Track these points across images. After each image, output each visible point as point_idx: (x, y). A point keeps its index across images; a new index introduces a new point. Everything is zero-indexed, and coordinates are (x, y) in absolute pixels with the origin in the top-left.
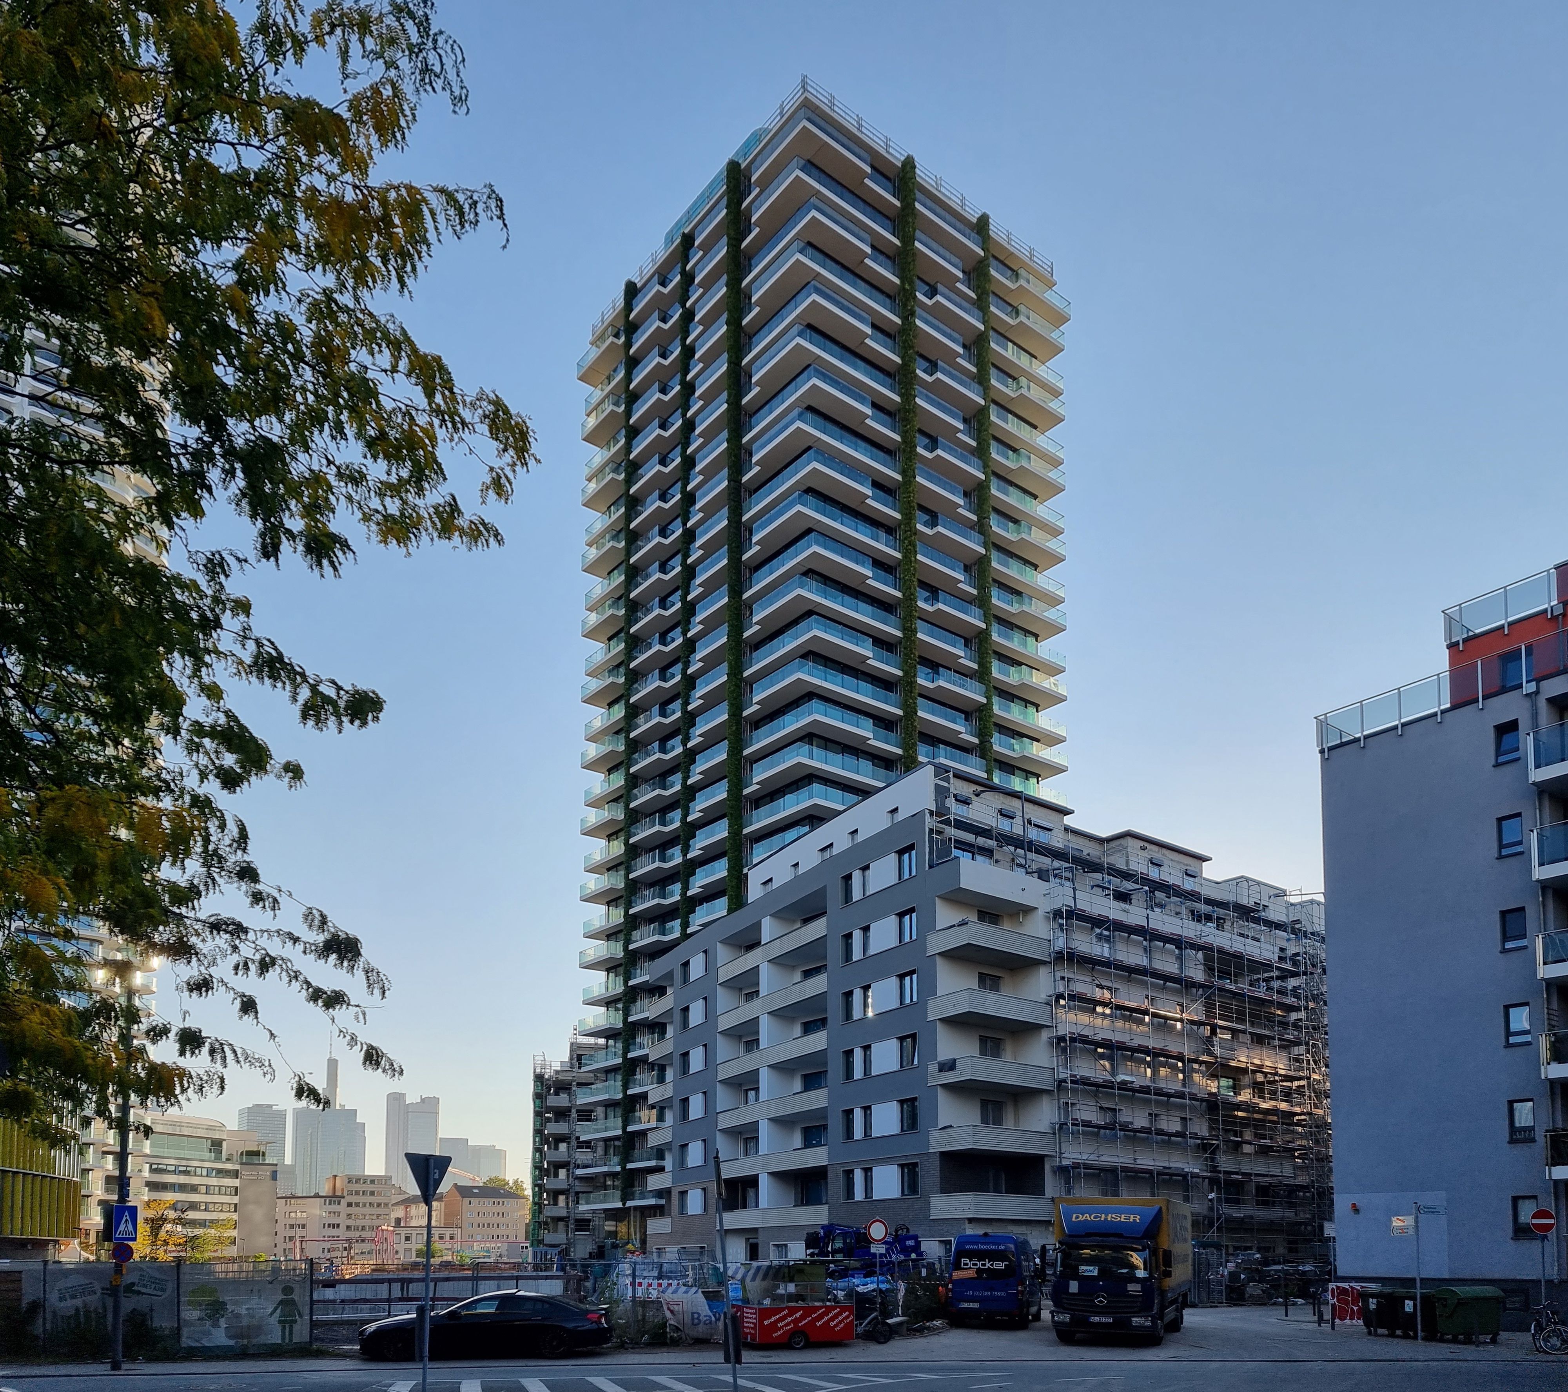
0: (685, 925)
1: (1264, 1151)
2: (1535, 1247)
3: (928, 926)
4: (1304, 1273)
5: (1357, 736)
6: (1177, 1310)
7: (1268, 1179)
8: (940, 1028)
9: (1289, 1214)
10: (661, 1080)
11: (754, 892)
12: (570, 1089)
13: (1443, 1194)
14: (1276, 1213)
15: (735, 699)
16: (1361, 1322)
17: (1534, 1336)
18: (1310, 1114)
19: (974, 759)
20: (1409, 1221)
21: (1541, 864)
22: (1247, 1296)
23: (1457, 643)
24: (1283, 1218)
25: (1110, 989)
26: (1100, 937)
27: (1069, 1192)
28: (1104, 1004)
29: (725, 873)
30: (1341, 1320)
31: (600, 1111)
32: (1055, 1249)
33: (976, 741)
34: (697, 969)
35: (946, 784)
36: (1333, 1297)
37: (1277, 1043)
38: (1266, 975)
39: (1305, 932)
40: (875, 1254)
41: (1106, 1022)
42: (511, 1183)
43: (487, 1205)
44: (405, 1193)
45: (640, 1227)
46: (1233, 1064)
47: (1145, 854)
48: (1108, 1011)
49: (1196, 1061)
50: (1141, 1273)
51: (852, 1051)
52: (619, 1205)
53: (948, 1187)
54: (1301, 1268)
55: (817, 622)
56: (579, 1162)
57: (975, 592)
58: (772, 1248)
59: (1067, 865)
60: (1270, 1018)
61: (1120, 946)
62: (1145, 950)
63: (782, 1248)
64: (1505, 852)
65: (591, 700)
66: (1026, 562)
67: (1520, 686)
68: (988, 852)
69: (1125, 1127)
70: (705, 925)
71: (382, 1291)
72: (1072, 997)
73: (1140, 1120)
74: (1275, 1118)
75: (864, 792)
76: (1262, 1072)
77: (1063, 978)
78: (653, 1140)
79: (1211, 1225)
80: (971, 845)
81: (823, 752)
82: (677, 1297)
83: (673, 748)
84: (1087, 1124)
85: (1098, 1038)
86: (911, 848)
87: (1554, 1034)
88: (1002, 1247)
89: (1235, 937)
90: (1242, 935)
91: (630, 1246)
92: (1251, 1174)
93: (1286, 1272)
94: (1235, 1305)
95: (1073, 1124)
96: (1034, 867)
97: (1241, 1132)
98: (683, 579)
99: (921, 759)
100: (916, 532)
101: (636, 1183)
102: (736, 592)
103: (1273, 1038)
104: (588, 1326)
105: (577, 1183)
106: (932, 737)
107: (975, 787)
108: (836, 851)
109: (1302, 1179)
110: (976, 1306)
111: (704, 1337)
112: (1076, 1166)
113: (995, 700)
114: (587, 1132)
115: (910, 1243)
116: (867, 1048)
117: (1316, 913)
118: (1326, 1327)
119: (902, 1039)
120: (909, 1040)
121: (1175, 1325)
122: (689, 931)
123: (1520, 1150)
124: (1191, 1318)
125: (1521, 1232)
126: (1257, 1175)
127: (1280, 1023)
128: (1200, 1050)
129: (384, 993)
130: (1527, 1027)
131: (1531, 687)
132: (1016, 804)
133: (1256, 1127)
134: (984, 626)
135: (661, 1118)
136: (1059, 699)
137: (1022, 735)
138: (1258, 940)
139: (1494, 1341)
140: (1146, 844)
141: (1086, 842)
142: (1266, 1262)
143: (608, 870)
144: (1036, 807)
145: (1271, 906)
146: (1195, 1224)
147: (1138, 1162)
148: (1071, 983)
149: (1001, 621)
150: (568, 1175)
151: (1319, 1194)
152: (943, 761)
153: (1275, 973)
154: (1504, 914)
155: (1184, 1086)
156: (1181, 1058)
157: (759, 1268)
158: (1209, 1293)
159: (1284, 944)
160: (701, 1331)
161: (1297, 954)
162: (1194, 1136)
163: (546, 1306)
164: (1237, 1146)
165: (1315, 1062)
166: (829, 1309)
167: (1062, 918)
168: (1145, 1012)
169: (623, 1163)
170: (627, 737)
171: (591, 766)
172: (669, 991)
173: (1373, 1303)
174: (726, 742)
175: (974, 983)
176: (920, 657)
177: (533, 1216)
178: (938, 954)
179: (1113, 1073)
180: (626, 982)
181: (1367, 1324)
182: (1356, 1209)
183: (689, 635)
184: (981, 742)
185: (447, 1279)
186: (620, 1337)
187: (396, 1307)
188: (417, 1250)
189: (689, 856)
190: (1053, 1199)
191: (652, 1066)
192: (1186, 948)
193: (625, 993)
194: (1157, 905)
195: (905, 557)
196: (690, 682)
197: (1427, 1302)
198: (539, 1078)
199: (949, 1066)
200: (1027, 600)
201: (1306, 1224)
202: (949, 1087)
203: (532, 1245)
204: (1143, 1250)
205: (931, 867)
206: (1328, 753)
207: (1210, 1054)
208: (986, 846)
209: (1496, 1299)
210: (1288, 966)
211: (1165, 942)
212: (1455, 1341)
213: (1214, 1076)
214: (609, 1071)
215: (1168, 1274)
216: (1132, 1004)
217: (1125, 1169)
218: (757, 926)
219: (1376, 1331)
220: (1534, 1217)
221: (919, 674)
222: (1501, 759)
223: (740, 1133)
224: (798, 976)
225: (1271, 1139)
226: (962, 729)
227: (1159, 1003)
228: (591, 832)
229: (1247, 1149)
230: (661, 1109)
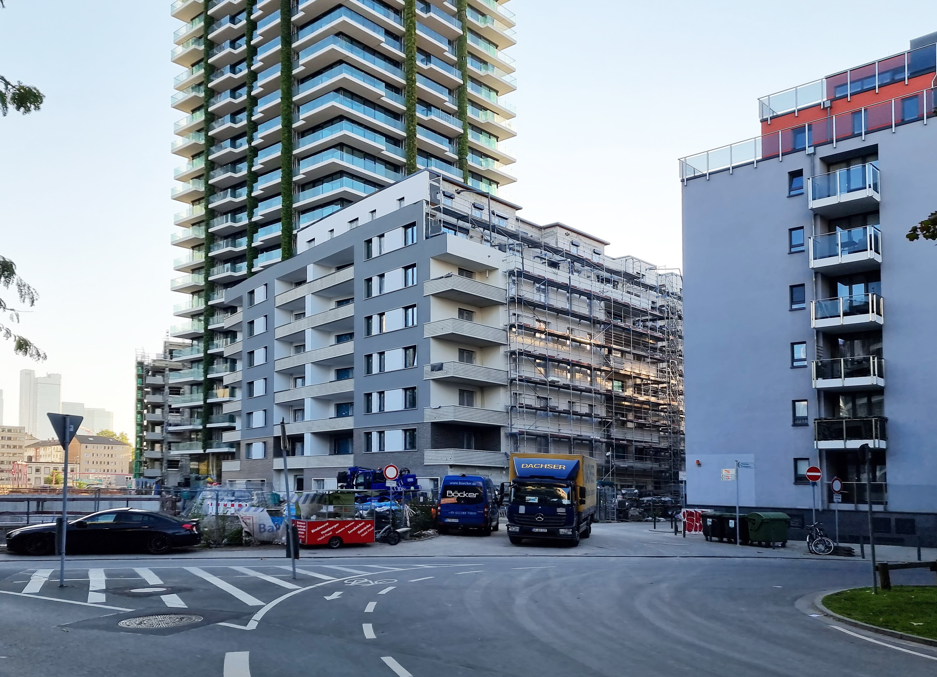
0: (251, 266)
1: (640, 427)
2: (808, 489)
3: (425, 276)
4: (665, 502)
5: (704, 172)
6: (587, 524)
7: (643, 444)
8: (432, 342)
9: (656, 466)
10: (233, 369)
11: (301, 246)
12: (163, 372)
13: (752, 455)
14: (648, 465)
15: (287, 115)
16: (701, 533)
17: (808, 543)
18: (670, 405)
19: (454, 169)
20: (733, 471)
21: (815, 259)
22: (630, 515)
23: (766, 120)
24: (652, 468)
25: (545, 322)
26: (539, 289)
27: (516, 449)
28: (541, 332)
29: (280, 233)
30: (689, 531)
31: (187, 388)
32: (510, 486)
33: (456, 157)
34: (260, 296)
35: (437, 185)
36: (684, 517)
37: (649, 360)
38: (643, 318)
39: (668, 292)
40: (389, 488)
41: (542, 343)
42: (118, 435)
43: (100, 449)
44: (35, 439)
45: (217, 466)
46: (622, 372)
47: (568, 238)
48: (543, 336)
49: (599, 370)
50: (566, 502)
51: (371, 355)
52: (201, 451)
53: (436, 445)
54: (663, 499)
55: (346, 69)
56: (170, 422)
57: (456, 59)
58: (313, 482)
59: (518, 242)
60: (645, 345)
61: (552, 295)
62: (568, 299)
63: (321, 482)
64: (793, 250)
65: (180, 106)
66: (490, 42)
67: (805, 149)
68: (466, 231)
69: (553, 410)
70: (265, 267)
71: (22, 507)
72: (520, 327)
73: (562, 405)
74: (648, 407)
75: (380, 186)
76: (640, 378)
77: (515, 314)
78: (227, 409)
79: (607, 471)
80: (455, 226)
81: (350, 157)
82: (248, 514)
83: (241, 145)
84: (528, 407)
85: (537, 353)
86: (413, 224)
87: (821, 362)
88: (474, 484)
89: (624, 293)
90: (629, 292)
91: (209, 479)
92: (632, 441)
93: (654, 502)
94: (622, 521)
95: (519, 407)
96: (496, 242)
97: (626, 414)
98: (248, 29)
99: (419, 166)
100: (415, 15)
101: (214, 437)
102: (287, 41)
103: (647, 357)
104: (183, 532)
105: (169, 436)
106: (427, 153)
107: (456, 188)
108: (360, 223)
109: (664, 445)
110: (456, 521)
111: (268, 540)
112: (521, 433)
113: (469, 131)
114: (176, 402)
115: (410, 480)
116: (382, 354)
117: (674, 281)
118: (680, 535)
119: (406, 349)
120: (411, 350)
121: (586, 534)
122: (253, 270)
123: (801, 430)
124: (596, 529)
125: (799, 480)
126: (635, 441)
127: (651, 348)
128: (602, 363)
129: (33, 302)
130: (803, 357)
131: (811, 150)
132: (485, 200)
133: (636, 412)
134: (462, 82)
135: (232, 395)
136: (512, 135)
137: (487, 156)
138: (639, 296)
139: (783, 546)
140: (569, 232)
141: (530, 228)
142: (641, 495)
143: (193, 225)
144: (498, 204)
145: (647, 275)
146: (599, 471)
147: (561, 431)
148: (520, 318)
149: (474, 80)
150: (162, 431)
151: (674, 454)
152: (434, 169)
153: (649, 317)
154: (792, 287)
155: (591, 385)
156: (589, 367)
157: (308, 496)
158: (606, 513)
159: (655, 300)
160: (265, 536)
161: (663, 306)
162: (597, 416)
163: (151, 518)
164: (624, 423)
165: (673, 373)
166: (357, 523)
167: (514, 276)
168: (567, 338)
169: (204, 423)
170: (206, 135)
171: (180, 152)
172: (239, 310)
173: (709, 522)
174: (280, 144)
175: (456, 315)
176: (418, 99)
177: (136, 457)
178: (432, 295)
179: (546, 375)
180: (206, 303)
181: (706, 534)
182: (699, 464)
183: (253, 68)
184: (460, 159)
185: (74, 500)
186: (206, 540)
187: (33, 518)
188: (45, 479)
189: (253, 220)
190: (506, 454)
191: (226, 360)
192: (594, 299)
193: (206, 310)
194: (575, 271)
195: (408, 30)
196: (253, 101)
197: (743, 521)
198: (140, 364)
199: (439, 367)
200: (490, 67)
201: (665, 472)
202: (437, 381)
203: (135, 477)
204: (567, 487)
205: (427, 238)
206: (686, 182)
207: (608, 365)
208: (464, 227)
209: (785, 520)
210: (657, 313)
211: (580, 295)
212: (760, 545)
213: (610, 379)
214: (194, 362)
215: (583, 502)
216: (559, 333)
217: (553, 436)
218: (304, 270)
219: (711, 538)
220: (809, 471)
221: (417, 110)
222: (793, 193)
223: (291, 406)
224: (333, 305)
225: (645, 419)
226: (447, 149)
227: (576, 332)
228: (180, 198)
229: (630, 425)
230: (233, 389)
